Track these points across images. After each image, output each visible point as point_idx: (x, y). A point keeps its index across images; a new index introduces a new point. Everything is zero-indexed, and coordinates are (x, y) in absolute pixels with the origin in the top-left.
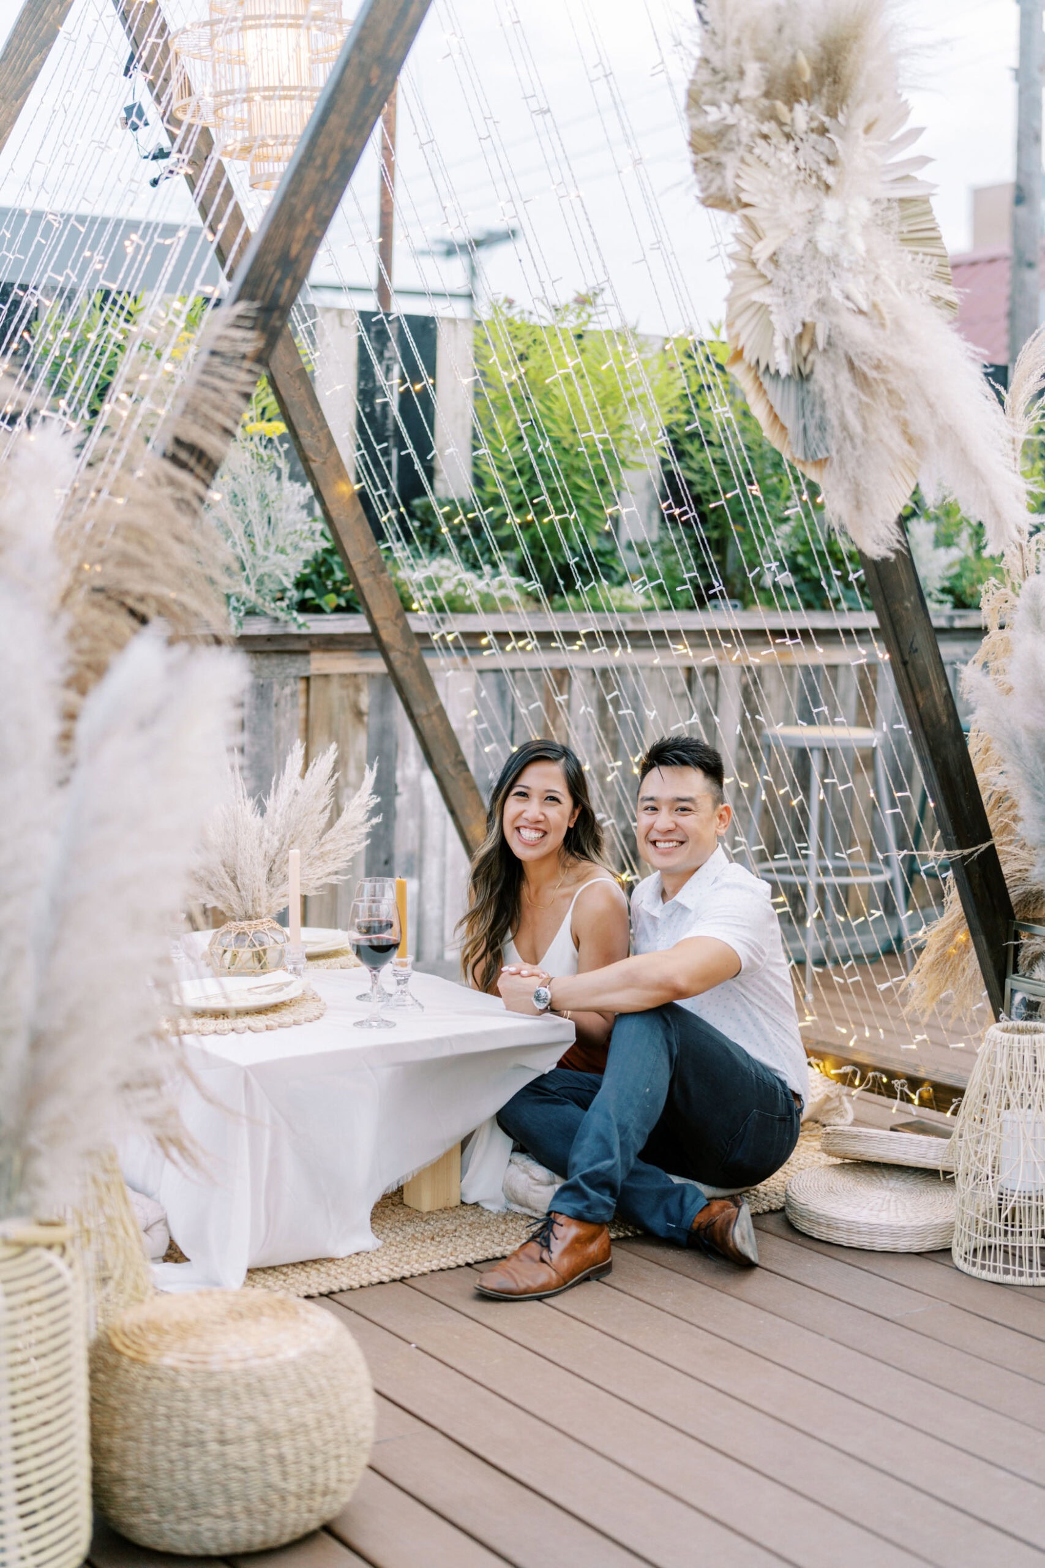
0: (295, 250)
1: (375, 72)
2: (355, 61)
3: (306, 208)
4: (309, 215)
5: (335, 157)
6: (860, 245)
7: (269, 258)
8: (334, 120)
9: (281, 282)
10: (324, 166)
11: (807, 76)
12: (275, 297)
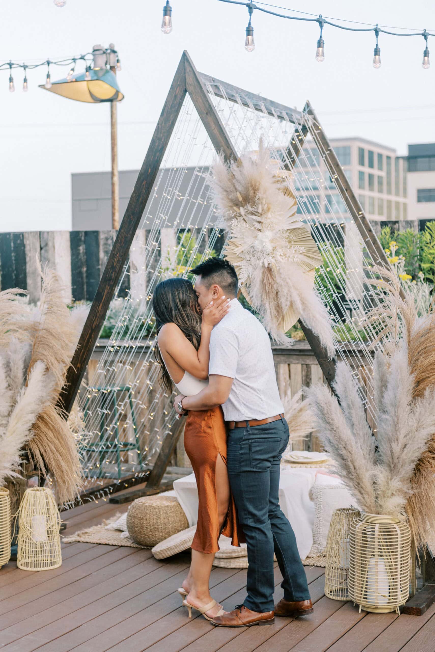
0: (115, 265)
1: (132, 217)
2: (127, 215)
3: (117, 254)
4: (118, 255)
5: (123, 240)
6: (269, 247)
7: (109, 267)
8: (122, 230)
9: (112, 273)
10: (121, 242)
11: (241, 199)
12: (111, 277)
